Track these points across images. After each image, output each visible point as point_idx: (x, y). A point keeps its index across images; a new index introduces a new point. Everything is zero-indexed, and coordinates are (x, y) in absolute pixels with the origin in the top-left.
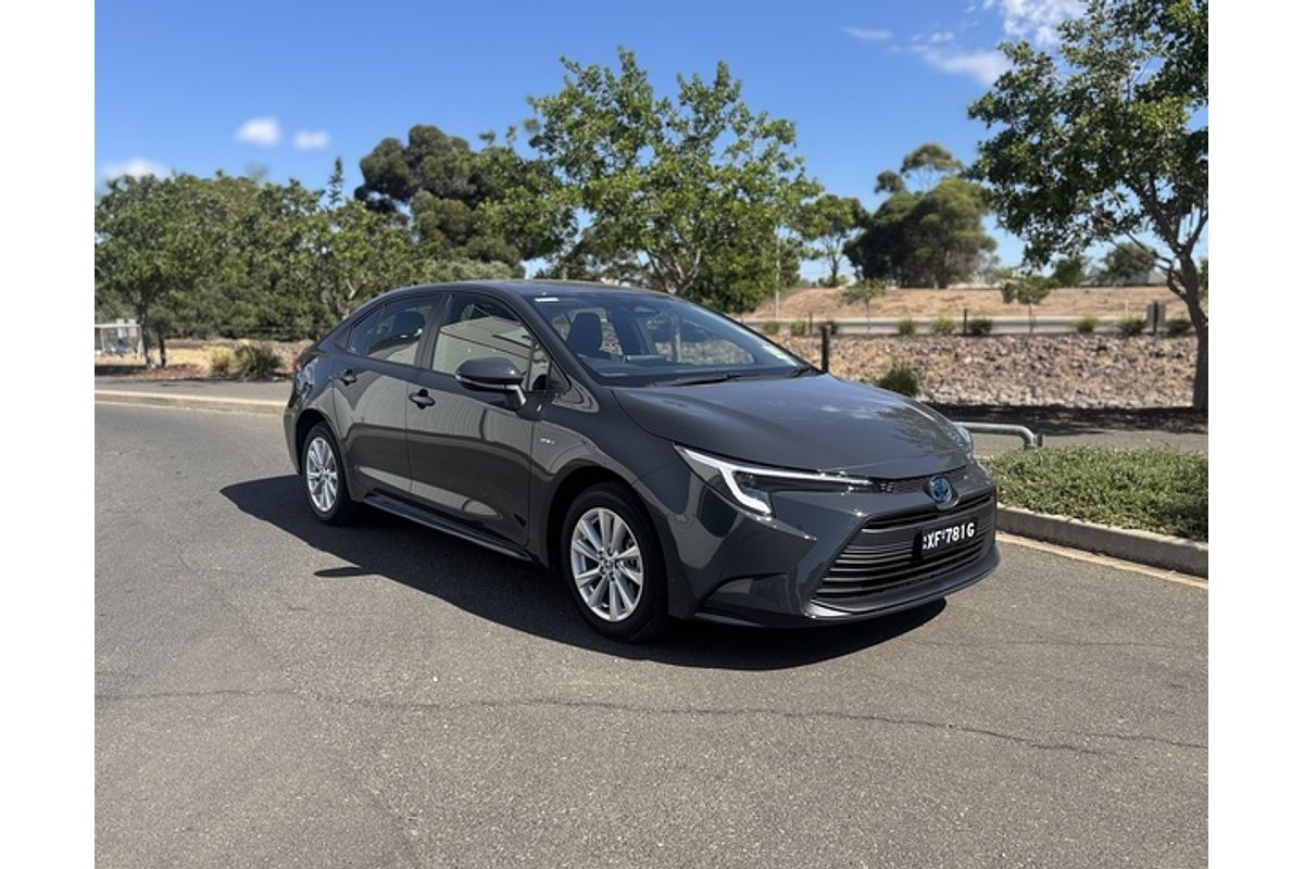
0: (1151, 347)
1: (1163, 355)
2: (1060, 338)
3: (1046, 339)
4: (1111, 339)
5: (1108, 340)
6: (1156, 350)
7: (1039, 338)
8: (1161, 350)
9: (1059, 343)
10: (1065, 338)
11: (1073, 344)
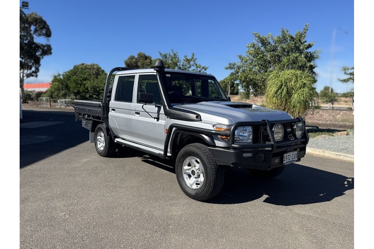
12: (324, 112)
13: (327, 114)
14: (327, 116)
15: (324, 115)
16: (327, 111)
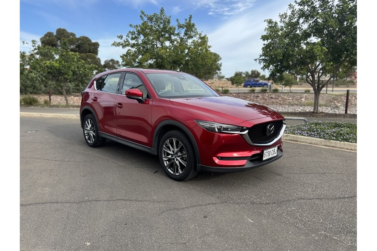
0: (270, 96)
1: (273, 98)
2: (247, 94)
3: (243, 94)
4: (260, 94)
5: (259, 94)
6: (271, 97)
7: (241, 94)
8: (272, 97)
9: (247, 95)
10: (248, 94)
11: (250, 95)
12: (285, 95)
13: (289, 97)
14: (291, 100)
15: (286, 99)
16: (288, 94)
